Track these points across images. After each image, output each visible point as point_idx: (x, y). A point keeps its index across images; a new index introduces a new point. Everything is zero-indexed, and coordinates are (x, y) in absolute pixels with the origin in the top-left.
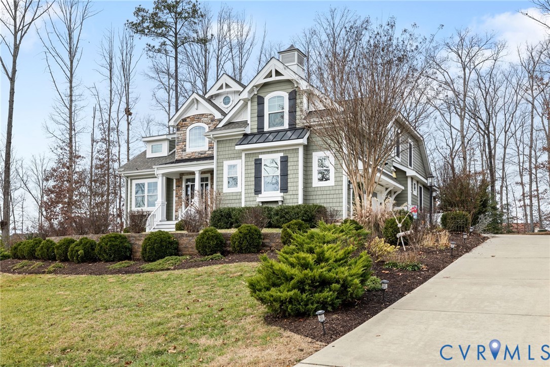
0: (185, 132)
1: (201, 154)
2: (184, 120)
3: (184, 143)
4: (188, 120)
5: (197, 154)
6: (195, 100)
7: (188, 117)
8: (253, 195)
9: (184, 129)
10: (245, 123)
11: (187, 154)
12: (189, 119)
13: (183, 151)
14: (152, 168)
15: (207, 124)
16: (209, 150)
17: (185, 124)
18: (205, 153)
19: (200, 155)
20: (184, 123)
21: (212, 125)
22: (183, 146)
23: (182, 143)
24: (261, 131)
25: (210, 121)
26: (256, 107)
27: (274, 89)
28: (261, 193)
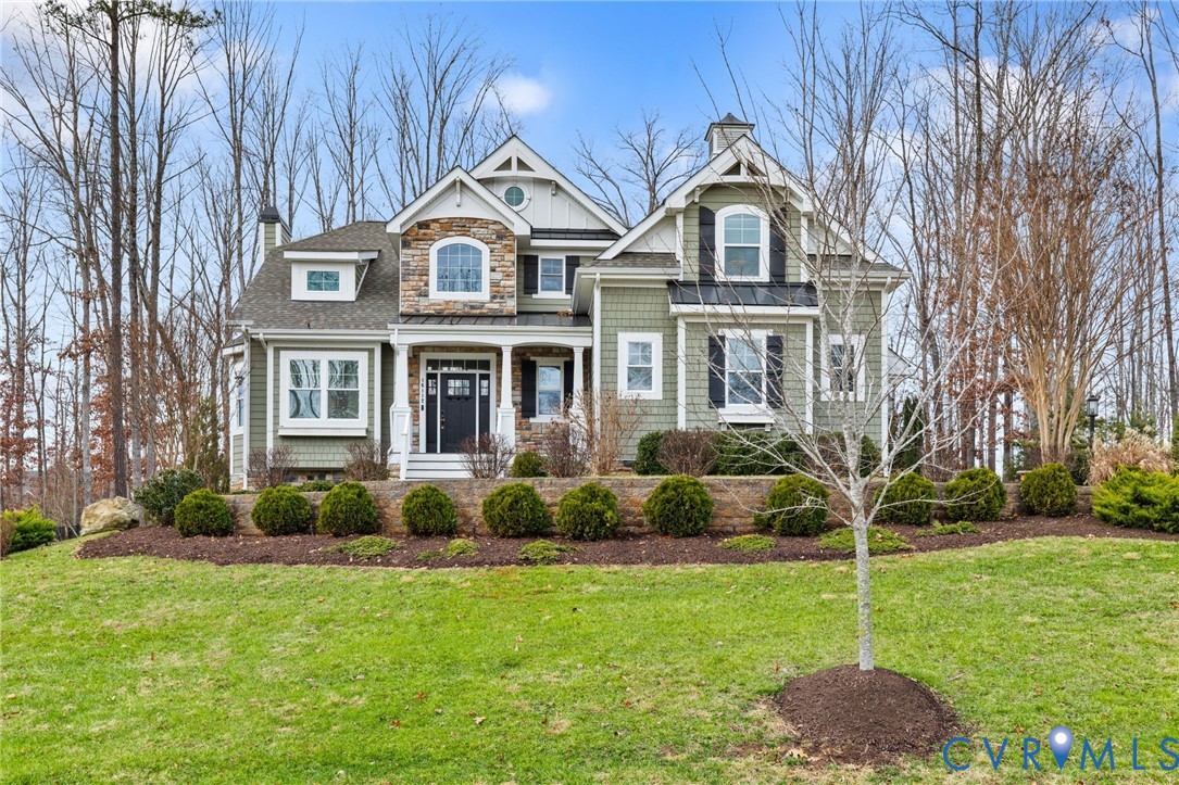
0: (424, 252)
1: (472, 307)
2: (424, 225)
3: (424, 278)
4: (433, 226)
5: (461, 307)
6: (458, 185)
7: (434, 221)
8: (706, 408)
9: (422, 245)
10: (667, 259)
11: (433, 305)
12: (438, 225)
13: (420, 295)
14: (386, 328)
15: (487, 243)
16: (492, 302)
17: (425, 234)
18: (482, 307)
19: (467, 309)
20: (423, 231)
21: (499, 246)
22: (422, 284)
23: (417, 278)
24: (707, 280)
25: (494, 237)
26: (696, 230)
27: (737, 199)
28: (724, 407)
